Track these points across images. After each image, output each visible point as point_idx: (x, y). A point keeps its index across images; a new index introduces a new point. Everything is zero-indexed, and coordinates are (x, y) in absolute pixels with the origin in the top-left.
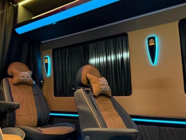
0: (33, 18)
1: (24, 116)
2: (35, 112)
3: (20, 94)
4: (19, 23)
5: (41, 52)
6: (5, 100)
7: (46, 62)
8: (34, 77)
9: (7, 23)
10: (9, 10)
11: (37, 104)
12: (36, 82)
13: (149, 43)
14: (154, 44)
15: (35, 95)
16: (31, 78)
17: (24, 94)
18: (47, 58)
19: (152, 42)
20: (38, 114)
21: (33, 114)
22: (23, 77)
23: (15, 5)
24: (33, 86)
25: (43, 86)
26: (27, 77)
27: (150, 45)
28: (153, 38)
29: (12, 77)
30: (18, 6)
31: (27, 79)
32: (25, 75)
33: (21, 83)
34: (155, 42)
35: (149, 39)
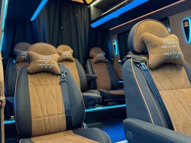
0: (103, 14)
1: (102, 83)
2: (109, 80)
3: (98, 69)
4: (92, 20)
5: (110, 37)
6: (89, 74)
7: (114, 44)
8: (106, 56)
9: (85, 21)
10: (85, 11)
11: (110, 75)
12: (109, 60)
13: (184, 25)
14: (188, 25)
15: (108, 69)
16: (104, 58)
17: (101, 69)
18: (114, 41)
19: (186, 24)
20: (111, 81)
21: (108, 82)
22: (100, 57)
23: (88, 7)
24: (106, 63)
25: (114, 62)
26: (102, 57)
27: (185, 26)
28: (187, 21)
29: (92, 58)
30: (90, 7)
31: (102, 59)
32: (100, 56)
33: (99, 62)
34: (188, 24)
35: (184, 21)
